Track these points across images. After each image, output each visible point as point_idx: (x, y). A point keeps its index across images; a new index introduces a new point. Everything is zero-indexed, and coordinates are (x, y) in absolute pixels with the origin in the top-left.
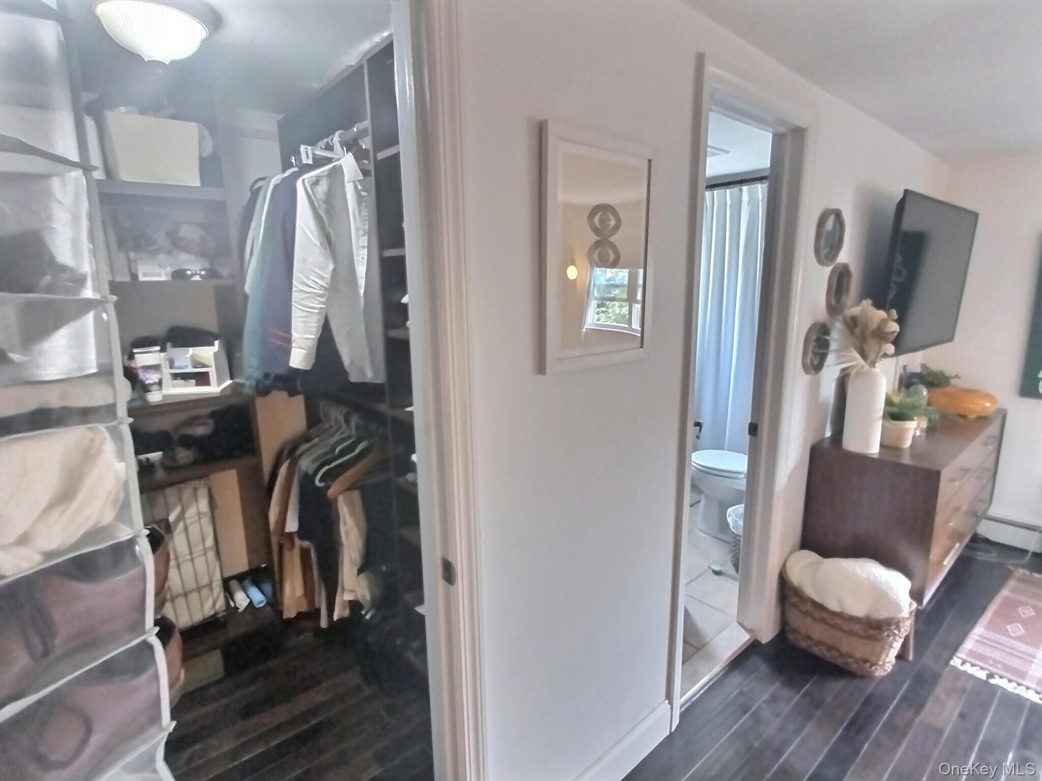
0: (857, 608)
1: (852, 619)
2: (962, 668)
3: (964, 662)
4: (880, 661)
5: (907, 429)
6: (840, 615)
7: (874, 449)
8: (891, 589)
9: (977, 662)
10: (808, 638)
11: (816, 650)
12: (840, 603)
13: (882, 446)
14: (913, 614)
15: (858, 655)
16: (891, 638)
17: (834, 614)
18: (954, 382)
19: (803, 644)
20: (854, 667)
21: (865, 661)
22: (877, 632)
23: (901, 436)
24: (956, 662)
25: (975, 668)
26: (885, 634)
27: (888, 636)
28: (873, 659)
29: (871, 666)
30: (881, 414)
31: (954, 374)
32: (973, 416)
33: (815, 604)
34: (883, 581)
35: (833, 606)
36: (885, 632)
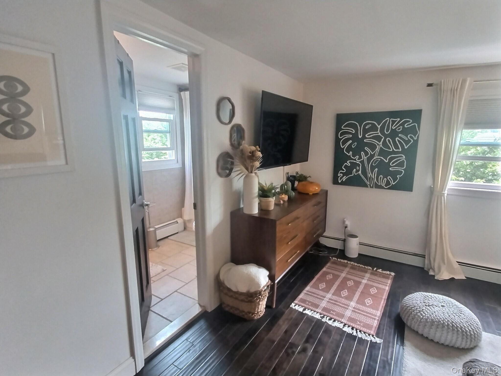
0: (243, 289)
1: (242, 294)
2: (294, 308)
4: (255, 312)
5: (270, 201)
6: (237, 293)
7: (255, 212)
8: (256, 277)
9: (301, 304)
10: (228, 305)
11: (231, 311)
13: (259, 210)
14: (269, 287)
15: (246, 311)
17: (235, 292)
18: (309, 179)
19: (227, 309)
20: (246, 317)
21: (250, 313)
22: (251, 298)
23: (268, 205)
24: (293, 305)
25: (299, 307)
26: (255, 299)
27: (257, 299)
28: (253, 311)
29: (252, 315)
31: (309, 176)
32: (311, 194)
33: (228, 289)
34: (254, 274)
35: (234, 289)
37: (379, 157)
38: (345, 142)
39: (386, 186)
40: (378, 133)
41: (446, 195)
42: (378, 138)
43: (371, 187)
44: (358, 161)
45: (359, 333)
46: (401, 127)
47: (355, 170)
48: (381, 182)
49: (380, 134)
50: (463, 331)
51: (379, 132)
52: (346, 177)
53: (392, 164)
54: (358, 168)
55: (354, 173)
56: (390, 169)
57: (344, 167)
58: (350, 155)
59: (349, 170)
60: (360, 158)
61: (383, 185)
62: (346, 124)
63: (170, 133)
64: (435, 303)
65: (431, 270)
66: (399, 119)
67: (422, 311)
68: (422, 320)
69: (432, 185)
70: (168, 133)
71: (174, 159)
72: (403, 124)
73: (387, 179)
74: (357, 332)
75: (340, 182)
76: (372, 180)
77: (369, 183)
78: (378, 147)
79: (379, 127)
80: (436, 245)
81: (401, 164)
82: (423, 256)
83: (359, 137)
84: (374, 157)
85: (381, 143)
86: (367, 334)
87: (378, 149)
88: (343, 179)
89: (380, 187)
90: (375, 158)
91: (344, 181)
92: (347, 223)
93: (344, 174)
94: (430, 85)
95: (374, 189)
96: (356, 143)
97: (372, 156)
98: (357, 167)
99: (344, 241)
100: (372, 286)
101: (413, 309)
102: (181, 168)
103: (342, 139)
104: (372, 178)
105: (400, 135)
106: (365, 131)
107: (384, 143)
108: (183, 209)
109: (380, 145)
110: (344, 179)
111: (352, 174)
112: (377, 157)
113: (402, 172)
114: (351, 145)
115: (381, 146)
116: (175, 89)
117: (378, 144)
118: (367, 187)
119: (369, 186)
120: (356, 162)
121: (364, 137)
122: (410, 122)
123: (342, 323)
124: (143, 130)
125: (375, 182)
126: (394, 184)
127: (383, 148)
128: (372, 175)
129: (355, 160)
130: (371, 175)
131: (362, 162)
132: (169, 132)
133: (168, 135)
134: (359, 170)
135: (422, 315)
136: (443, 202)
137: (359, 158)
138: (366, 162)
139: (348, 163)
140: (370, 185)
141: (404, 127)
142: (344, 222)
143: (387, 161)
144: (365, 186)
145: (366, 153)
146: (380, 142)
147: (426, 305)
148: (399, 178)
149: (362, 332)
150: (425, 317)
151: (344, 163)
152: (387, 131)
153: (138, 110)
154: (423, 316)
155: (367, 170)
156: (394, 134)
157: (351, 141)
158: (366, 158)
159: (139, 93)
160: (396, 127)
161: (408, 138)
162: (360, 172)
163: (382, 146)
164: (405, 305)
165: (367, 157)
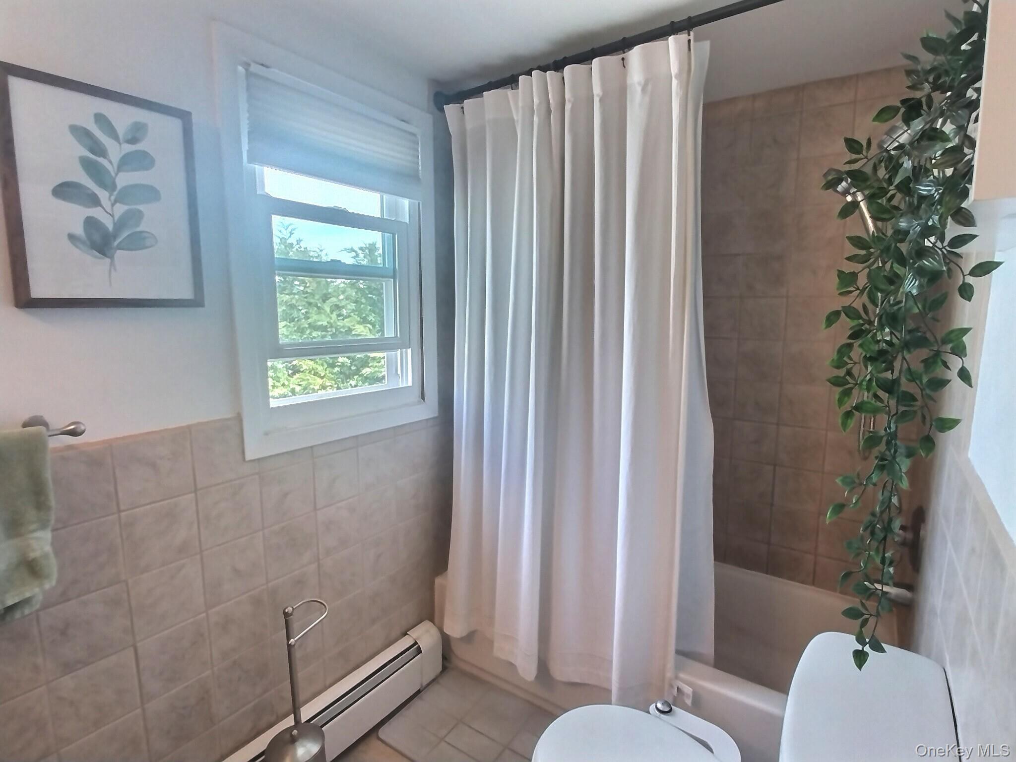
63: (394, 277)
70: (391, 278)
71: (410, 384)
102: (434, 418)
108: (438, 581)
116: (422, 95)
124: (276, 263)
132: (392, 273)
133: (388, 287)
153: (250, 161)
159: (256, 75)
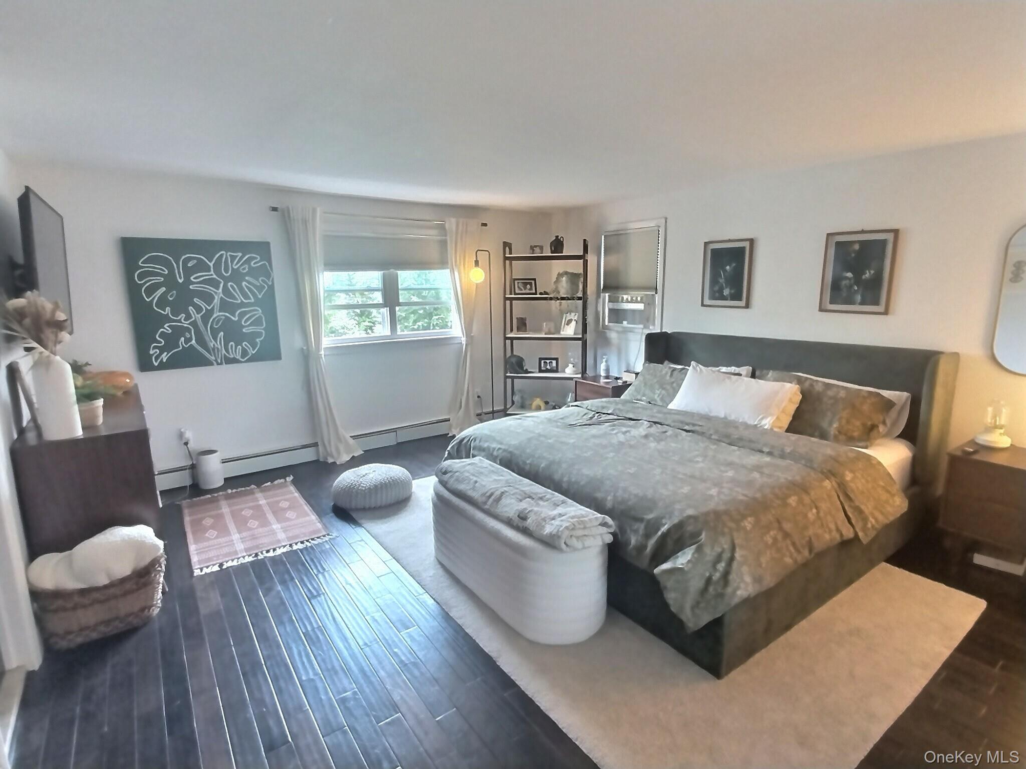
0: (123, 569)
1: (123, 580)
2: (203, 573)
3: (201, 570)
4: (154, 601)
5: (97, 407)
7: (79, 433)
9: (208, 564)
12: (109, 575)
13: (83, 428)
14: (164, 549)
15: (136, 609)
16: (158, 576)
17: (106, 587)
20: (135, 621)
21: (144, 609)
22: (146, 577)
23: (94, 416)
24: (197, 572)
25: (210, 568)
26: (153, 575)
27: (156, 575)
28: (150, 603)
30: (74, 398)
33: (83, 592)
35: (103, 581)
36: (152, 574)
37: (221, 314)
38: (151, 290)
39: (243, 357)
40: (212, 275)
41: (323, 356)
42: (214, 283)
43: (218, 364)
44: (186, 322)
45: (312, 542)
46: (247, 266)
47: (183, 339)
48: (234, 352)
49: (215, 276)
50: (401, 481)
51: (212, 272)
52: (167, 355)
53: (245, 322)
54: (188, 335)
55: (182, 344)
56: (244, 330)
57: (159, 337)
58: (168, 313)
59: (171, 341)
60: (188, 317)
61: (237, 358)
62: (147, 258)
64: (367, 472)
65: (329, 458)
66: (240, 254)
67: (361, 483)
68: (366, 491)
69: (305, 346)
72: (248, 261)
73: (242, 347)
74: (310, 542)
75: (156, 364)
76: (218, 351)
77: (213, 358)
78: (216, 297)
79: (211, 264)
80: (327, 422)
81: (257, 322)
82: (315, 445)
83: (178, 281)
84: (213, 314)
85: (220, 290)
86: (322, 537)
87: (216, 301)
88: (162, 359)
89: (234, 361)
90: (215, 316)
91: (165, 361)
92: (188, 435)
93: (162, 350)
94: (275, 209)
95: (224, 366)
96: (175, 292)
97: (210, 313)
98: (187, 333)
99: (193, 467)
100: (278, 502)
101: (352, 487)
103: (144, 285)
104: (218, 349)
105: (247, 278)
106: (188, 272)
107: (226, 291)
109: (218, 294)
110: (165, 357)
111: (179, 347)
112: (218, 314)
113: (262, 333)
114: (164, 295)
115: (221, 295)
117: (216, 293)
118: (212, 364)
119: (214, 362)
120: (182, 324)
121: (188, 282)
122: (258, 260)
123: (286, 545)
125: (225, 354)
126: (254, 352)
127: (225, 298)
128: (217, 343)
129: (179, 321)
130: (215, 343)
131: (195, 324)
134: (190, 339)
135: (363, 487)
136: (322, 364)
137: (185, 317)
138: (200, 323)
139: (167, 328)
140: (216, 360)
141: (250, 267)
142: (181, 435)
143: (237, 319)
144: (208, 363)
145: (198, 309)
146: (218, 290)
147: (362, 477)
148: (259, 342)
149: (315, 539)
150: (367, 488)
151: (159, 330)
152: (226, 272)
154: (365, 487)
155: (205, 337)
156: (237, 277)
157: (164, 289)
158: (199, 316)
160: (239, 265)
161: (259, 283)
162: (194, 342)
163: (224, 295)
164: (340, 490)
165: (202, 315)
